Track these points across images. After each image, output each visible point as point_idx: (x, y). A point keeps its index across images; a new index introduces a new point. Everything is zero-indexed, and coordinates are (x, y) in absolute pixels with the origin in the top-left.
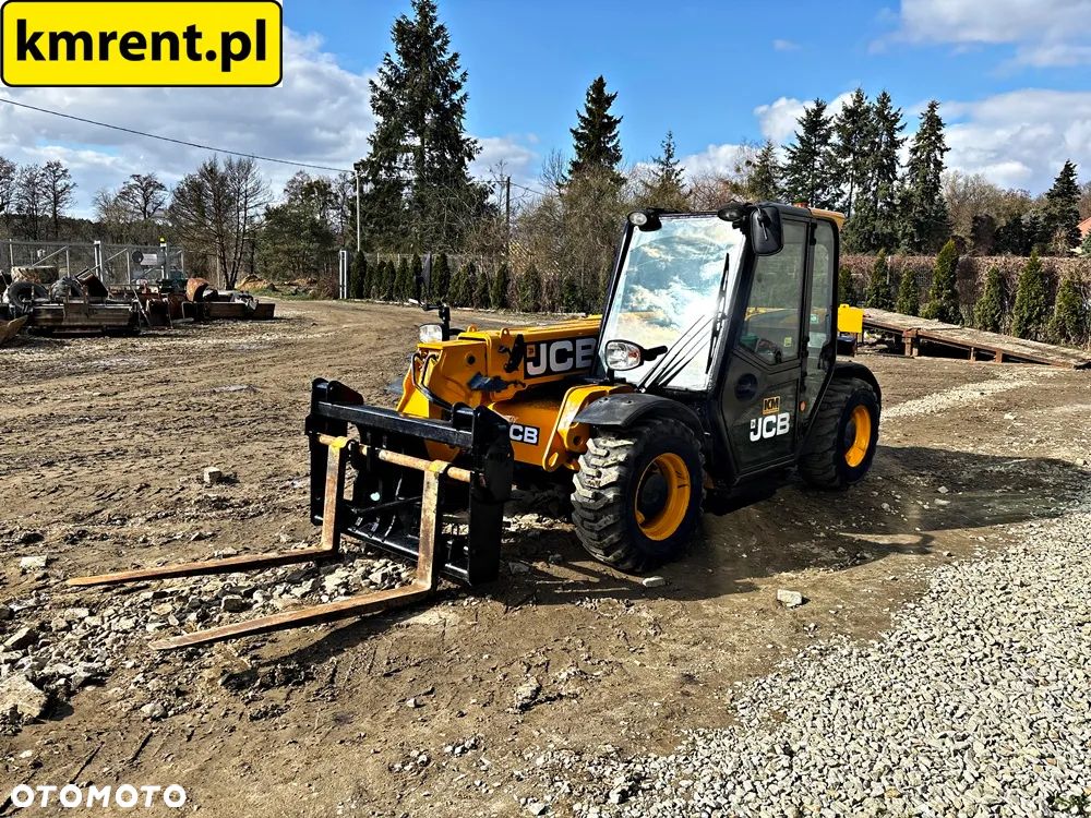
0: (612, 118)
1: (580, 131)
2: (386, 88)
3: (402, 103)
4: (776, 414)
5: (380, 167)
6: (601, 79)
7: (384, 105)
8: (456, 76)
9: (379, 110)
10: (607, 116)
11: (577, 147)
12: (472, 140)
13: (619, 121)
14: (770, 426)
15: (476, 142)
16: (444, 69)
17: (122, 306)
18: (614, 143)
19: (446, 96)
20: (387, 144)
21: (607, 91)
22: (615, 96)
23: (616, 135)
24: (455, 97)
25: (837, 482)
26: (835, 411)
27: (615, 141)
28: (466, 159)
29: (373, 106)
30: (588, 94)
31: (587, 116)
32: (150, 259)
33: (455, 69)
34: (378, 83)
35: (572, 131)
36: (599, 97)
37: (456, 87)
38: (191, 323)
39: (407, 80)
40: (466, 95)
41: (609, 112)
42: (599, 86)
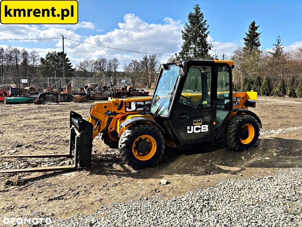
0: (257, 33)
1: (247, 38)
2: (186, 32)
3: (190, 36)
4: (201, 125)
5: (184, 54)
6: (254, 22)
7: (185, 37)
8: (205, 27)
9: (184, 38)
10: (256, 33)
11: (245, 43)
12: (211, 44)
13: (260, 34)
14: (197, 129)
15: (212, 45)
16: (202, 25)
17: (108, 93)
18: (258, 41)
19: (202, 32)
20: (186, 47)
21: (256, 25)
22: (259, 26)
23: (258, 38)
24: (205, 33)
25: (237, 149)
26: (234, 125)
27: (258, 40)
28: (209, 50)
29: (183, 38)
30: (250, 27)
31: (249, 33)
32: (123, 81)
33: (205, 25)
34: (184, 31)
35: (244, 38)
36: (253, 27)
37: (205, 29)
38: (127, 97)
39: (191, 29)
40: (209, 32)
41: (256, 32)
42: (253, 24)
